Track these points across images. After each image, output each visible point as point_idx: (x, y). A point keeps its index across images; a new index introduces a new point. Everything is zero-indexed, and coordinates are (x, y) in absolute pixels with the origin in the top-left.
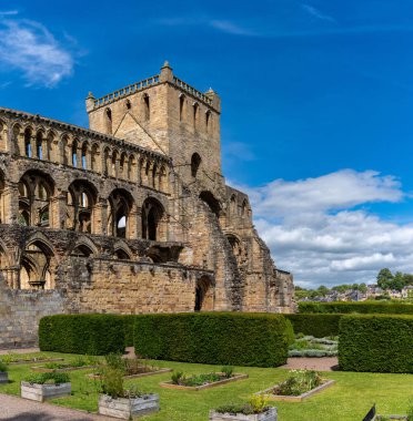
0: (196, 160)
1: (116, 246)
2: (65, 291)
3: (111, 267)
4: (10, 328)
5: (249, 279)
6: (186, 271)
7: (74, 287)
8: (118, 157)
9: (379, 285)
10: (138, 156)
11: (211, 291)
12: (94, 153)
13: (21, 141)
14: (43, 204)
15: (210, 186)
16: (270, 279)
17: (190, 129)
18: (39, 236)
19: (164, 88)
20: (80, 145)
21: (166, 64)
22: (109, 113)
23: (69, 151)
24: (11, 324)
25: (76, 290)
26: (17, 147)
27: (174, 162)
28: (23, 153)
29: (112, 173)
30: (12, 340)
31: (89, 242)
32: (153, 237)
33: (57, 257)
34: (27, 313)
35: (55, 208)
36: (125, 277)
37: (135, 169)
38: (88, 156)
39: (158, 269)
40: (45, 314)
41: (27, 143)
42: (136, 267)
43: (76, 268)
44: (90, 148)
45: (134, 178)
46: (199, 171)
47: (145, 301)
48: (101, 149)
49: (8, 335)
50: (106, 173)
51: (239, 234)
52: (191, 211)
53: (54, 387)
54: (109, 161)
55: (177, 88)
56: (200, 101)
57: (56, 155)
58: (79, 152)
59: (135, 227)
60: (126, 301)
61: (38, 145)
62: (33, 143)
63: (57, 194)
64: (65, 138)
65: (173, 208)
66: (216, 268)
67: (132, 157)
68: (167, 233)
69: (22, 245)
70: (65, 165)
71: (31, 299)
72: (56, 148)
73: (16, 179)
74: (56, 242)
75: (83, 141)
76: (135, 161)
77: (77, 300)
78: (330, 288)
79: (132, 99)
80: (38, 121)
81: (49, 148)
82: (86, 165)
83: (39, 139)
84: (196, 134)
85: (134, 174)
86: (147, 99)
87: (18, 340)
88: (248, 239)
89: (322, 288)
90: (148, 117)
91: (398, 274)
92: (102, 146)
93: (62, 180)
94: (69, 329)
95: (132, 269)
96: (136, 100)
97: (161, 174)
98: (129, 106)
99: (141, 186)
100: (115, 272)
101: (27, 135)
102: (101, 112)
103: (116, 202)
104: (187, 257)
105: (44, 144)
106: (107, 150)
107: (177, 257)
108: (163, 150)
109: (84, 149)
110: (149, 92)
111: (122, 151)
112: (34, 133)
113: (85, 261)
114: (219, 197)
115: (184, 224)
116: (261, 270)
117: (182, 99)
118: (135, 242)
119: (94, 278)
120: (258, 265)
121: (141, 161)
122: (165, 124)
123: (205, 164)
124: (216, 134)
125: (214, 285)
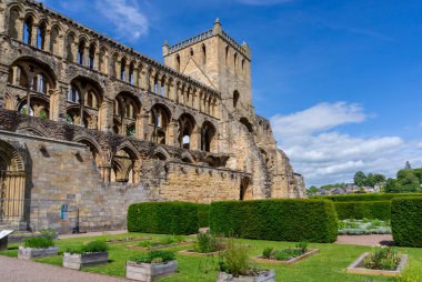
0: (236, 95)
1: (183, 155)
2: (148, 185)
3: (182, 169)
4: (101, 214)
5: (275, 179)
6: (233, 173)
7: (154, 183)
8: (186, 89)
9: (356, 184)
10: (199, 90)
11: (250, 188)
12: (169, 85)
13: (118, 67)
14: (130, 122)
15: (246, 114)
16: (290, 179)
17: (232, 72)
18: (128, 143)
19: (216, 39)
20: (160, 77)
21: (217, 20)
22: (178, 58)
23: (152, 81)
24: (103, 210)
25: (156, 184)
26: (114, 71)
27: (222, 96)
28: (118, 77)
29: (181, 101)
30: (103, 224)
31: (164, 151)
32: (208, 150)
33: (140, 160)
34: (117, 202)
35: (140, 123)
36: (191, 177)
37: (197, 99)
38: (166, 86)
39: (214, 172)
40: (132, 202)
41: (122, 70)
42: (200, 170)
43: (157, 168)
44: (167, 80)
45: (196, 107)
46: (238, 103)
47: (205, 195)
48: (174, 83)
49: (99, 219)
50: (177, 101)
51: (266, 148)
52: (234, 131)
53: (162, 266)
54: (180, 92)
55: (224, 40)
56: (239, 51)
57: (143, 84)
58: (159, 82)
59: (196, 142)
60: (192, 194)
61: (131, 73)
62: (127, 70)
63: (142, 112)
64: (150, 70)
65: (221, 129)
66: (253, 171)
67: (195, 91)
68: (218, 147)
69: (114, 149)
70: (149, 91)
71: (120, 190)
72: (143, 77)
73: (112, 97)
74: (140, 149)
75: (163, 74)
76: (197, 93)
77: (157, 193)
78: (318, 187)
79: (194, 47)
80: (132, 53)
81: (138, 77)
82: (164, 93)
83: (131, 68)
84: (236, 76)
85: (196, 103)
86: (204, 48)
87: (108, 223)
88: (274, 151)
89: (312, 187)
90: (204, 63)
91: (370, 175)
92: (175, 79)
93: (147, 103)
94: (155, 214)
95: (197, 171)
96: (197, 48)
97: (214, 105)
98: (192, 53)
99: (201, 112)
100: (185, 173)
101: (123, 63)
102: (173, 57)
103: (183, 123)
104: (232, 164)
105: (135, 73)
106: (178, 83)
107: (224, 164)
108: (215, 87)
109: (163, 81)
110: (206, 42)
111: (189, 85)
112: (128, 63)
113: (163, 163)
114: (252, 122)
115: (230, 141)
116: (284, 173)
117: (227, 49)
118: (196, 153)
119: (170, 176)
120: (281, 169)
121: (201, 94)
122: (216, 68)
123: (242, 98)
124: (248, 77)
125: (252, 183)
